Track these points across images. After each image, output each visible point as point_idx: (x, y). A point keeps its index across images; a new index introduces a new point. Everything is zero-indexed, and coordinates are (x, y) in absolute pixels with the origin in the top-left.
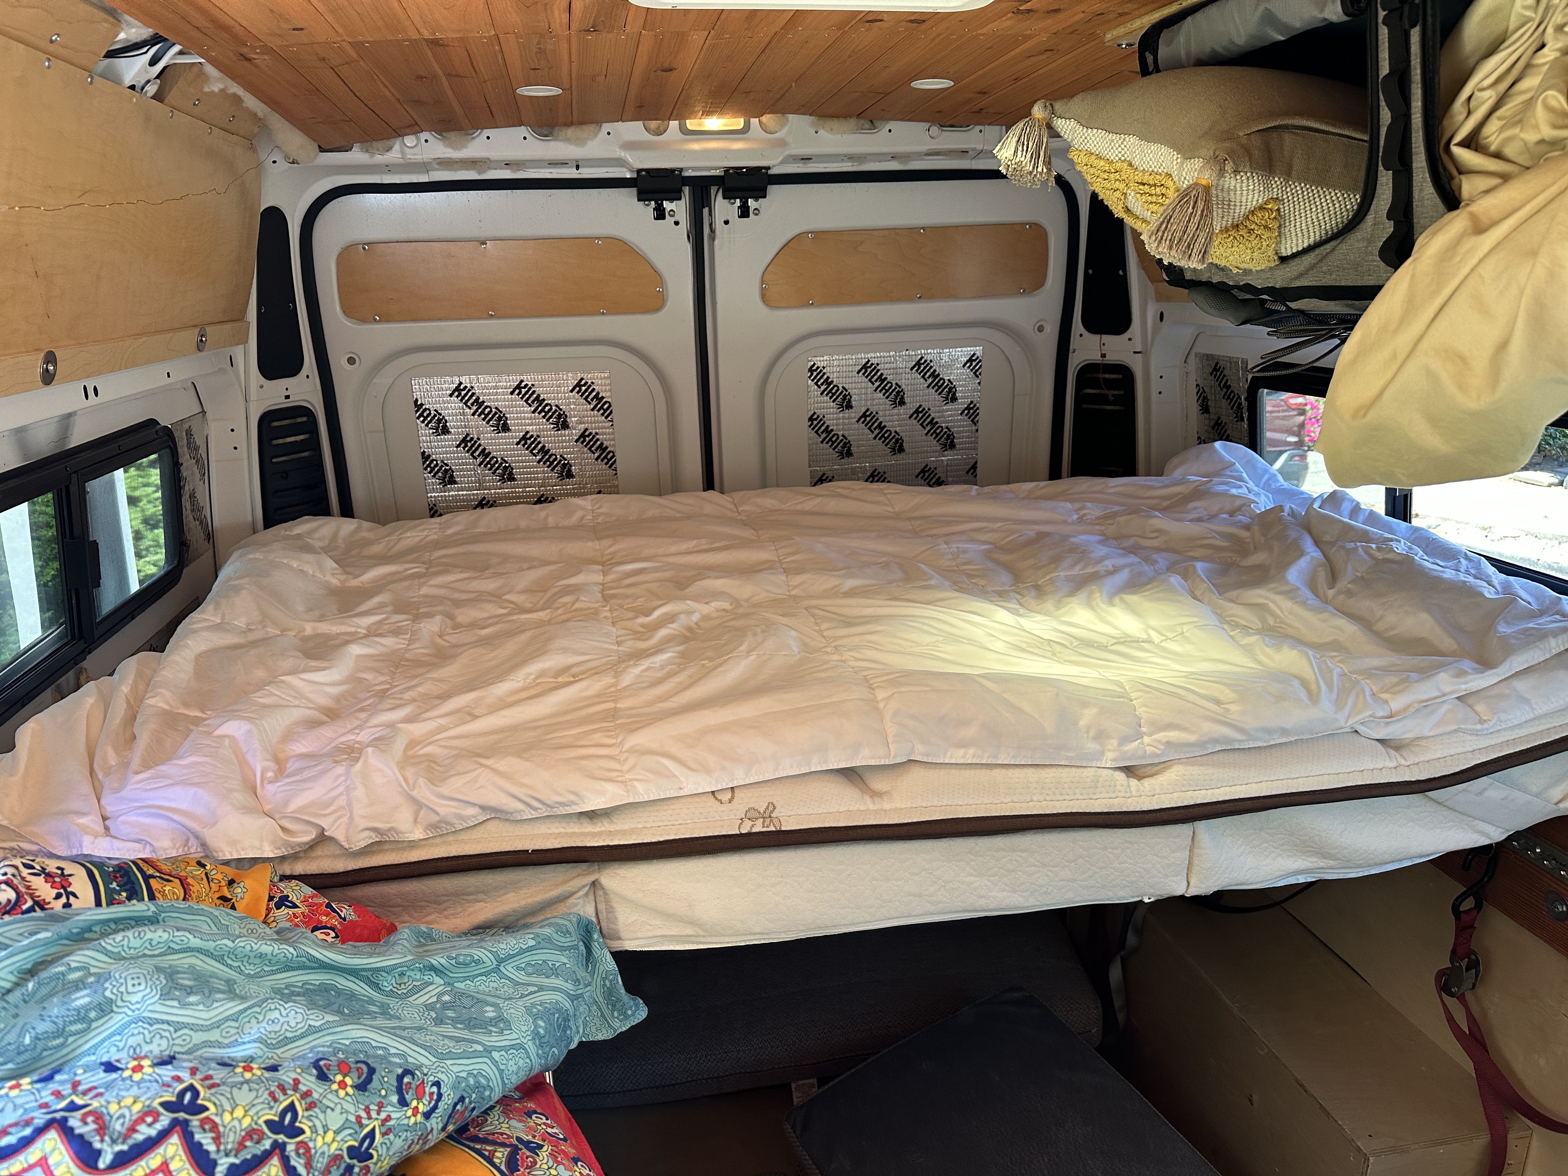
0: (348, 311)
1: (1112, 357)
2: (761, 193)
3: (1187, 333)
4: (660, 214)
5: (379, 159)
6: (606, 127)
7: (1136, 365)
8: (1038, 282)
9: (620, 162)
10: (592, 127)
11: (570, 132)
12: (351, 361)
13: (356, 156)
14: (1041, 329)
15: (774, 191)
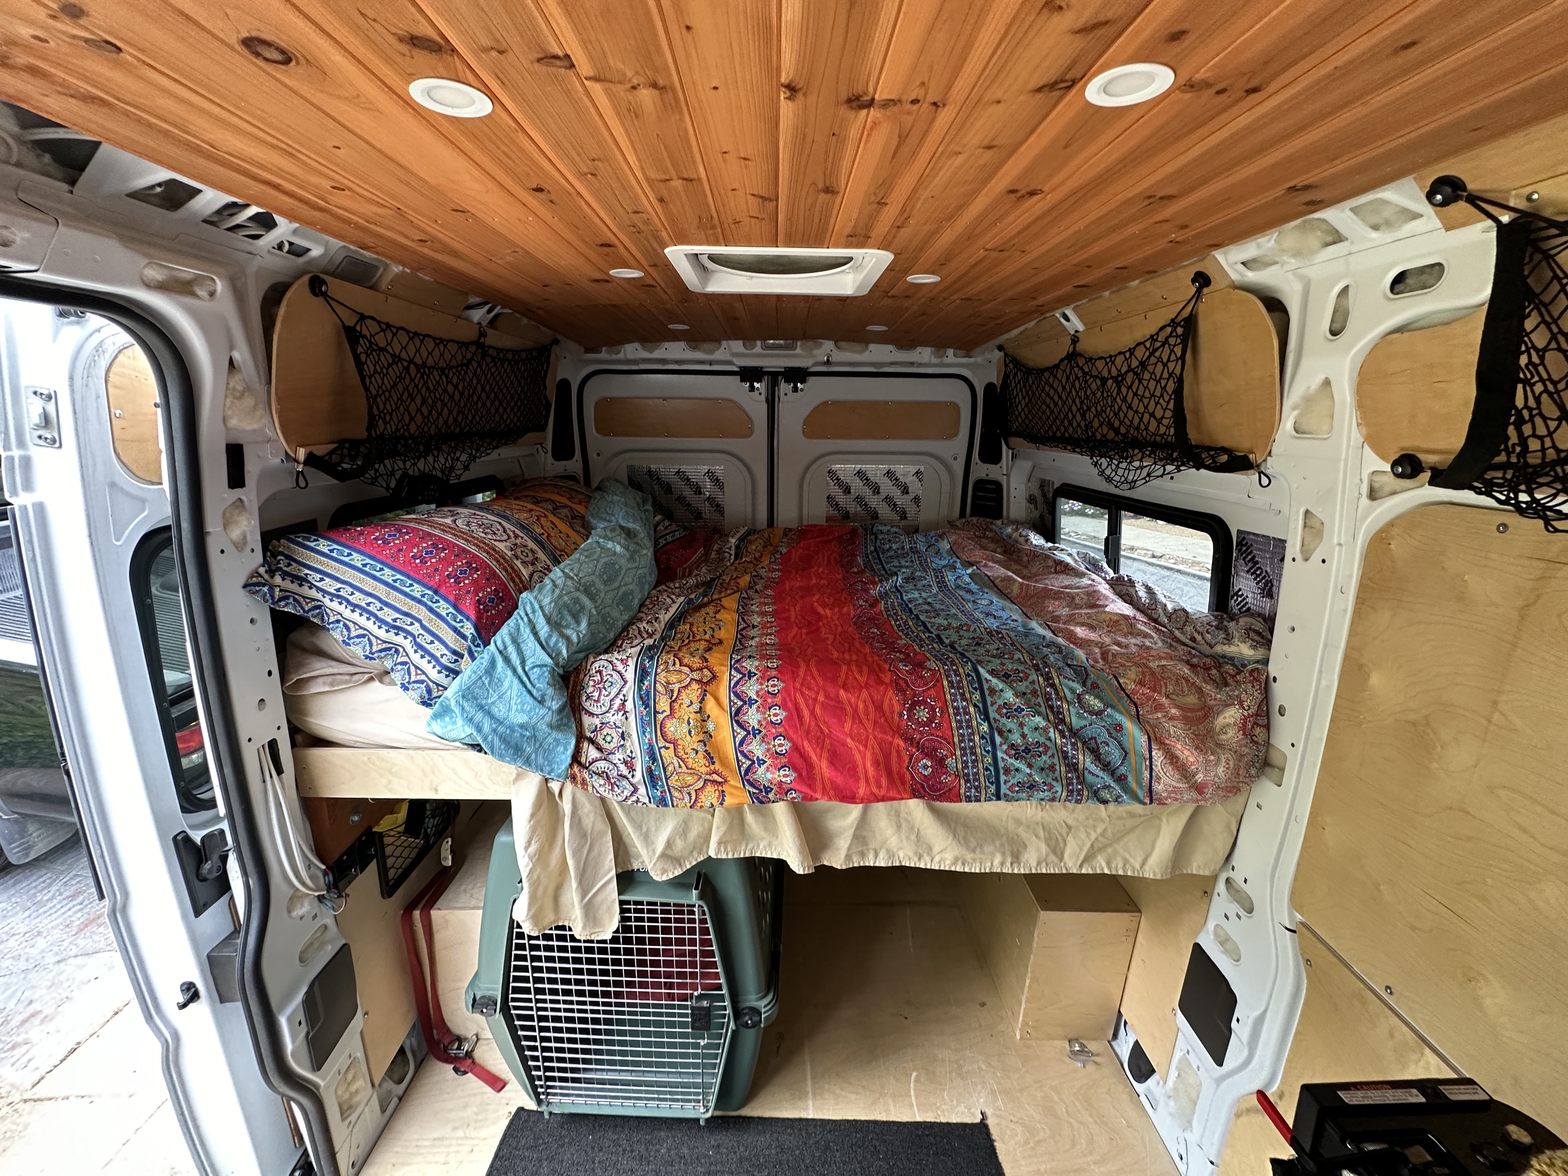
0: (598, 431)
1: (992, 477)
2: (803, 381)
3: (1027, 465)
4: (752, 389)
5: (614, 357)
6: (724, 344)
7: (1004, 481)
8: (955, 434)
9: (730, 363)
10: (716, 344)
11: (706, 346)
12: (598, 455)
13: (604, 355)
14: (955, 459)
15: (812, 380)
